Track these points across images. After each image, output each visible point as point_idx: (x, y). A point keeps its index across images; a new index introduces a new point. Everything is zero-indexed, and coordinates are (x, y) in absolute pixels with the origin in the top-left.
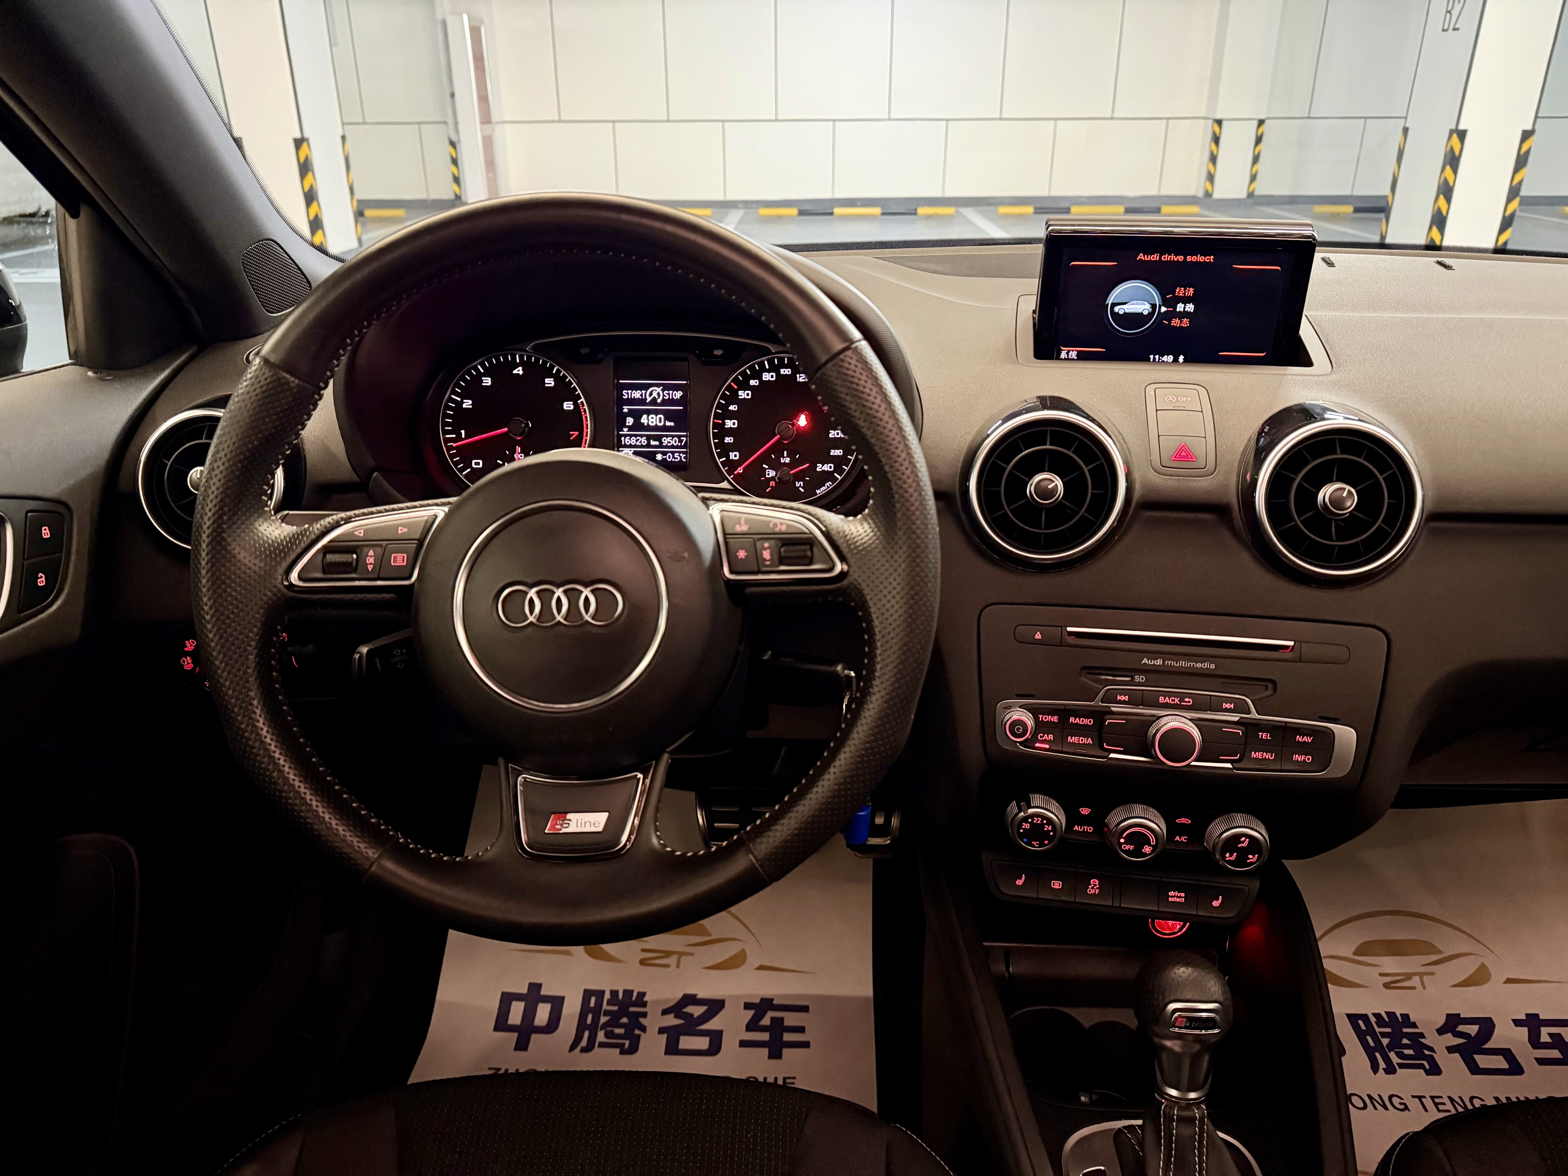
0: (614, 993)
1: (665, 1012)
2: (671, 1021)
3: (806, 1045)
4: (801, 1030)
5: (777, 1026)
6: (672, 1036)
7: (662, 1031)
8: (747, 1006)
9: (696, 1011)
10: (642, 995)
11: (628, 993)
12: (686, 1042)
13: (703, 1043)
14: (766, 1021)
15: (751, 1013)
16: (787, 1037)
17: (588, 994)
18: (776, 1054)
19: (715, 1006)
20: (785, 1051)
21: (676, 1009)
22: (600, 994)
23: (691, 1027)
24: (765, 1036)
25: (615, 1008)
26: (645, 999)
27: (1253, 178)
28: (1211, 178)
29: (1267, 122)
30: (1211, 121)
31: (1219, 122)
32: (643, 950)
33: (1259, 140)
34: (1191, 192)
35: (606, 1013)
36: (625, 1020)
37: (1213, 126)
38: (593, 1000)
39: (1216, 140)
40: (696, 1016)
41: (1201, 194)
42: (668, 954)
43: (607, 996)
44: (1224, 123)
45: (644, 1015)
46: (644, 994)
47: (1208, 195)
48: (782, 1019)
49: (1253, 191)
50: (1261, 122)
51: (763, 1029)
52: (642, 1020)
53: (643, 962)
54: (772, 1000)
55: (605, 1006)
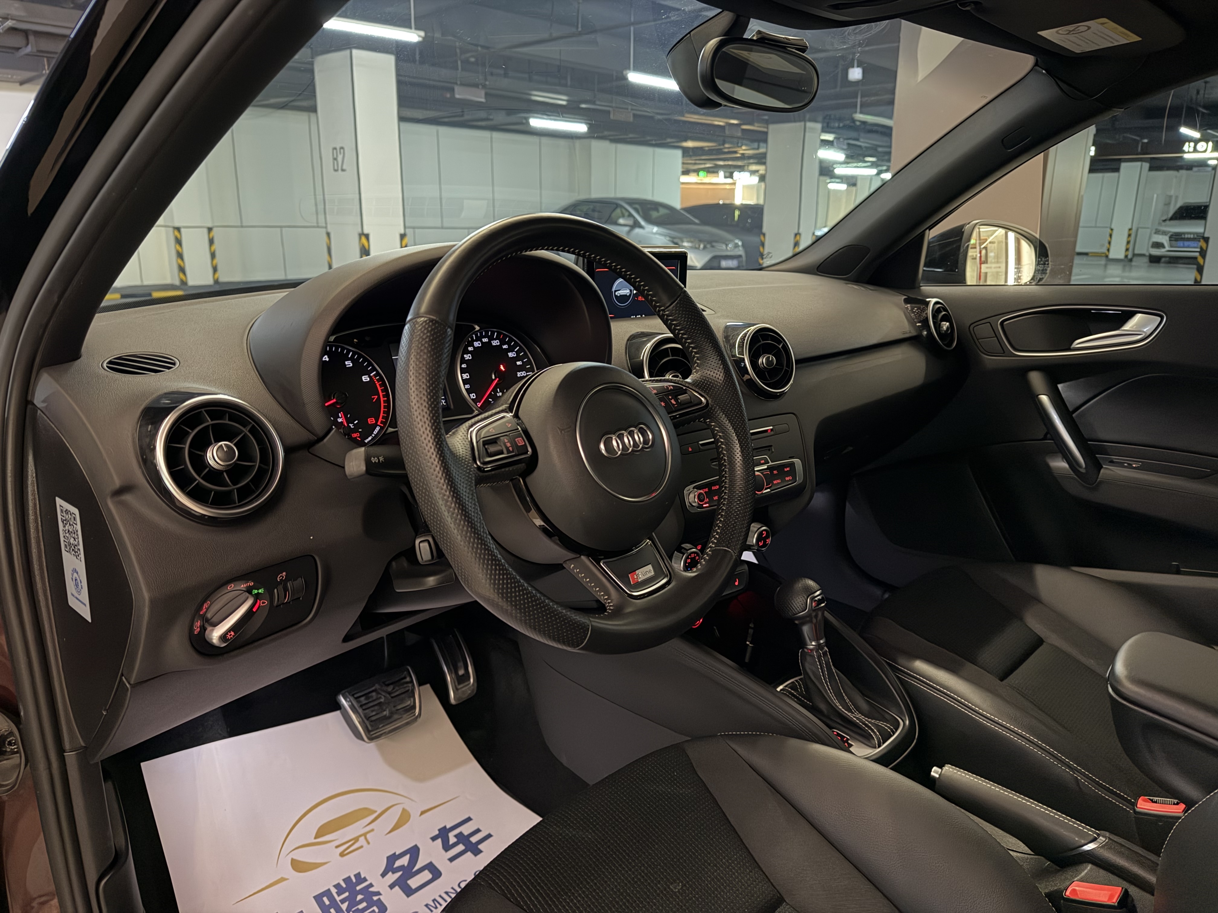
0: (337, 886)
1: (383, 875)
2: (392, 877)
3: (489, 836)
4: (478, 831)
5: (461, 838)
6: (402, 884)
7: (392, 886)
8: (434, 839)
9: (404, 861)
10: (358, 876)
11: (347, 880)
12: (414, 883)
13: (426, 875)
14: (452, 840)
15: (439, 840)
16: (474, 839)
17: (318, 898)
18: (477, 852)
19: (414, 852)
20: (480, 847)
21: (390, 868)
22: (328, 893)
23: (409, 872)
24: (461, 847)
25: (347, 894)
26: (363, 876)
27: (215, 269)
28: (182, 270)
29: (215, 229)
30: (171, 230)
31: (178, 229)
32: (337, 847)
33: (211, 242)
34: (168, 281)
35: (343, 901)
36: (360, 897)
37: (174, 232)
38: (325, 899)
39: (179, 242)
40: (406, 865)
41: (177, 282)
42: (356, 839)
43: (334, 891)
44: (182, 230)
45: (371, 885)
46: (359, 874)
47: (184, 283)
48: (461, 833)
49: (217, 279)
50: (210, 230)
51: (455, 845)
52: (371, 889)
53: (342, 855)
54: (445, 827)
55: (338, 899)
